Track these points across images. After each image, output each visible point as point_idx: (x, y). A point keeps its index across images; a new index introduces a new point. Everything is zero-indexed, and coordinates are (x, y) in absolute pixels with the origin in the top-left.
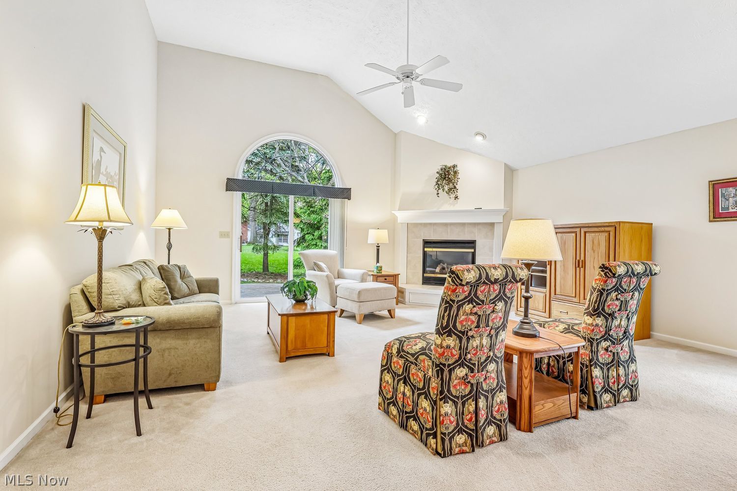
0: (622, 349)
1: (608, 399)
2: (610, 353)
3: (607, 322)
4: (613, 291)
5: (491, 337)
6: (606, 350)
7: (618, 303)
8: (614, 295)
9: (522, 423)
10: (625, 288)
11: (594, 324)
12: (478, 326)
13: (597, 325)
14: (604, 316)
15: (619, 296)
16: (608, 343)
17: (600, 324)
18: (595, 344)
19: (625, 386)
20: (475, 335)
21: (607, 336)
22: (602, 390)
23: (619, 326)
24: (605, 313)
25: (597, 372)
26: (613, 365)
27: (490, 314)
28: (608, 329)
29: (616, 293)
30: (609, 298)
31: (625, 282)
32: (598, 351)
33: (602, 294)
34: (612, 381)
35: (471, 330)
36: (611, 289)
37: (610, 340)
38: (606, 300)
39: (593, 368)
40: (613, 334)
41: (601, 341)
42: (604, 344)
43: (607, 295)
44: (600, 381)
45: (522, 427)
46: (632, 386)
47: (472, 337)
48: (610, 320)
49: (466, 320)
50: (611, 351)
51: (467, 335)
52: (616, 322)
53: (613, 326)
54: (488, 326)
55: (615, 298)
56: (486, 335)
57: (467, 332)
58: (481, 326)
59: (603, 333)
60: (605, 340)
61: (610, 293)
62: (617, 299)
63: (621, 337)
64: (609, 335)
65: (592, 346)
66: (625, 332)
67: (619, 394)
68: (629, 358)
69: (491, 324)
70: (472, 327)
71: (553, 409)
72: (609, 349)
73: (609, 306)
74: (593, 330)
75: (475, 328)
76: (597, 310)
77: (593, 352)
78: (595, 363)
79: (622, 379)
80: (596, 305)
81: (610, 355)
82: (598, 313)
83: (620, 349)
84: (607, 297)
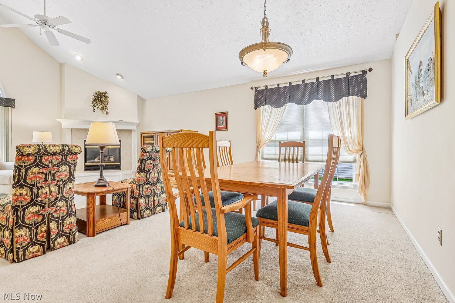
0: (156, 188)
1: (148, 213)
2: (149, 190)
3: (147, 175)
4: (148, 160)
5: (59, 186)
6: (147, 189)
7: (151, 165)
8: (149, 161)
9: (90, 233)
10: (154, 158)
11: (140, 176)
12: (46, 180)
13: (142, 177)
14: (145, 172)
15: (151, 162)
16: (149, 186)
17: (143, 176)
18: (141, 187)
19: (158, 205)
20: (44, 186)
21: (147, 182)
22: (145, 208)
23: (154, 177)
24: (145, 171)
25: (142, 200)
26: (151, 196)
27: (55, 173)
28: (148, 178)
29: (150, 161)
30: (146, 163)
31: (154, 155)
32: (143, 190)
33: (142, 161)
34: (151, 203)
35: (39, 183)
36: (147, 158)
37: (149, 184)
38: (145, 164)
39: (140, 198)
40: (151, 181)
41: (144, 185)
42: (146, 186)
43: (145, 162)
44: (144, 204)
45: (90, 235)
46: (163, 205)
47: (42, 187)
48: (148, 174)
49: (35, 177)
50: (150, 189)
51: (37, 186)
52: (152, 175)
53: (150, 177)
54: (54, 179)
55: (150, 163)
56: (54, 185)
57: (37, 184)
58: (49, 180)
59: (145, 181)
60: (147, 184)
61: (147, 161)
62: (151, 163)
63: (155, 182)
64: (148, 181)
65: (139, 188)
66: (157, 180)
67: (155, 210)
68: (161, 192)
69: (57, 178)
70: (40, 181)
71: (110, 222)
72: (149, 188)
73: (147, 167)
74: (140, 180)
75: (44, 181)
76: (141, 170)
77: (141, 191)
78: (141, 196)
79: (156, 202)
80: (140, 167)
81: (149, 191)
82: (141, 171)
83: (155, 188)
84: (145, 163)
